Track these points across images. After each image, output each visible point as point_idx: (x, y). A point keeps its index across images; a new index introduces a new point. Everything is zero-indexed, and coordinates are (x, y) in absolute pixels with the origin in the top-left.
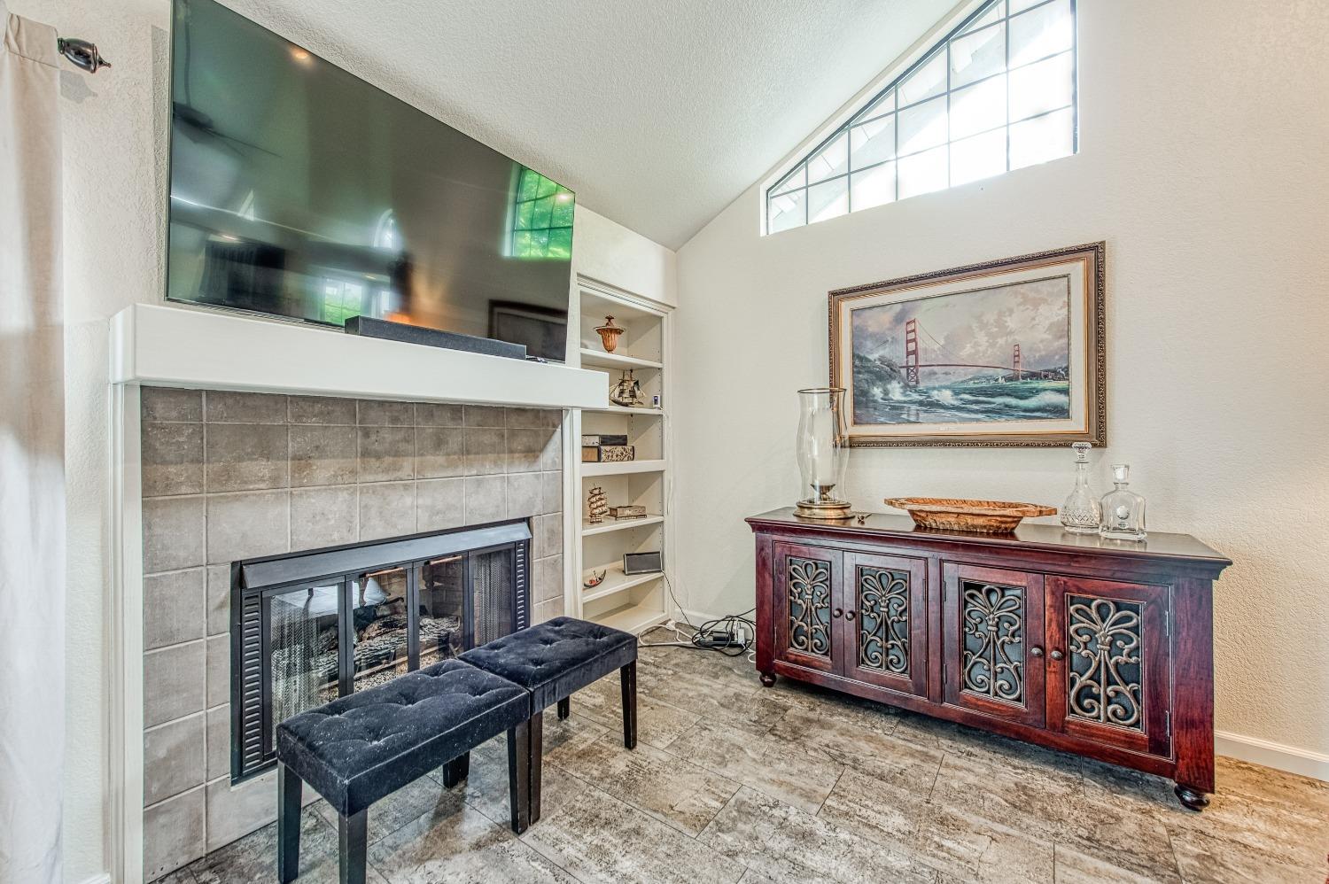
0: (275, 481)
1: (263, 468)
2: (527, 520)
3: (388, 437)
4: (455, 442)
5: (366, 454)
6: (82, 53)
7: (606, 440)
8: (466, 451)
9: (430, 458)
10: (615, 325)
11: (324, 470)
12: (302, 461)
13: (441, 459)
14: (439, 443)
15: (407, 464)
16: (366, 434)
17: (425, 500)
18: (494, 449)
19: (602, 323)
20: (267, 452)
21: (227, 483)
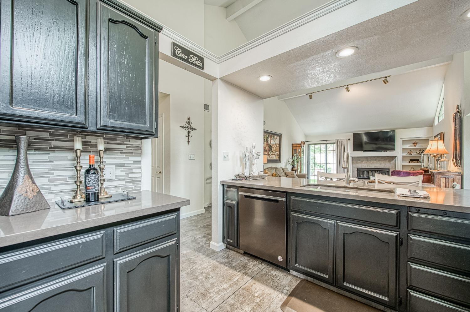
0: (360, 163)
1: (359, 162)
2: (389, 169)
3: (370, 159)
4: (378, 160)
5: (367, 161)
6: (349, 139)
7: (411, 160)
8: (379, 161)
9: (374, 162)
10: (417, 142)
11: (364, 162)
12: (362, 161)
13: (376, 162)
14: (375, 160)
15: (372, 162)
16: (368, 159)
17: (374, 165)
18: (383, 161)
19: (414, 142)
20: (359, 161)
21: (357, 163)
